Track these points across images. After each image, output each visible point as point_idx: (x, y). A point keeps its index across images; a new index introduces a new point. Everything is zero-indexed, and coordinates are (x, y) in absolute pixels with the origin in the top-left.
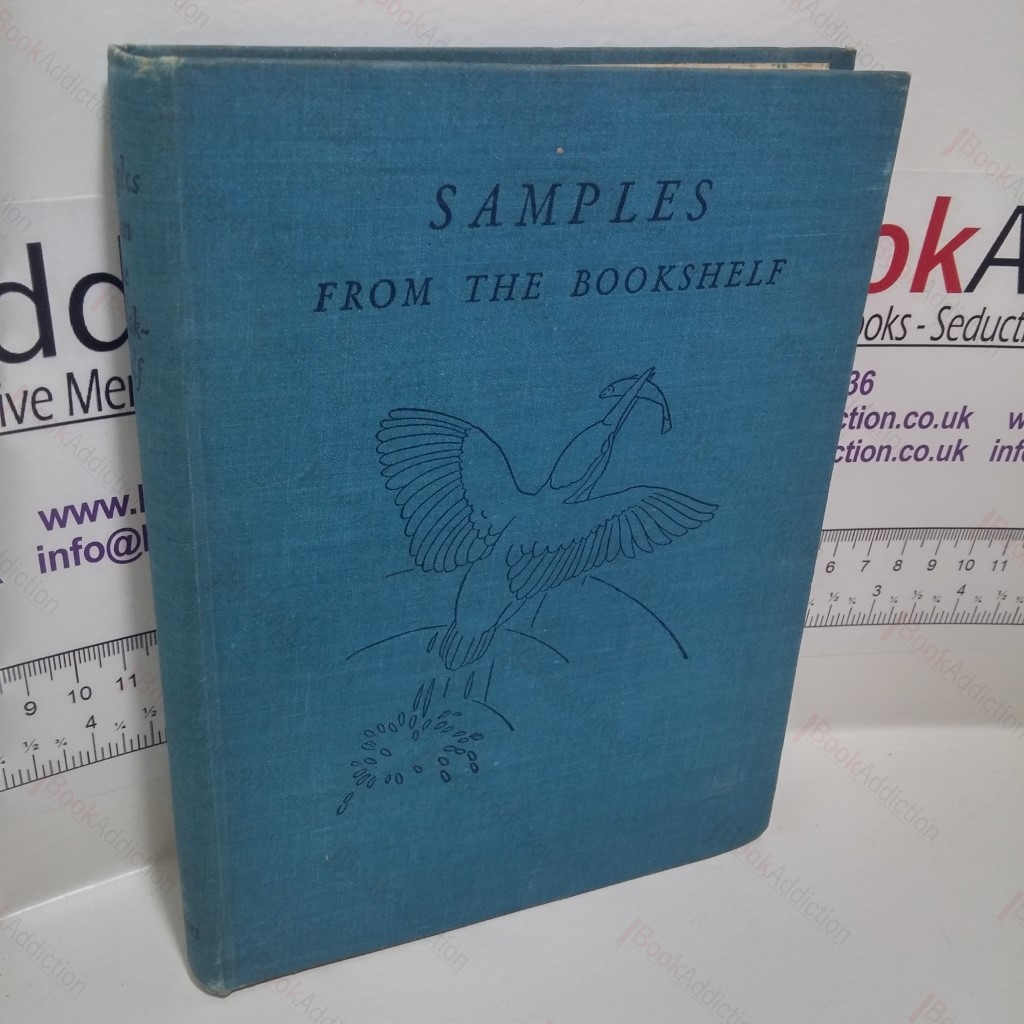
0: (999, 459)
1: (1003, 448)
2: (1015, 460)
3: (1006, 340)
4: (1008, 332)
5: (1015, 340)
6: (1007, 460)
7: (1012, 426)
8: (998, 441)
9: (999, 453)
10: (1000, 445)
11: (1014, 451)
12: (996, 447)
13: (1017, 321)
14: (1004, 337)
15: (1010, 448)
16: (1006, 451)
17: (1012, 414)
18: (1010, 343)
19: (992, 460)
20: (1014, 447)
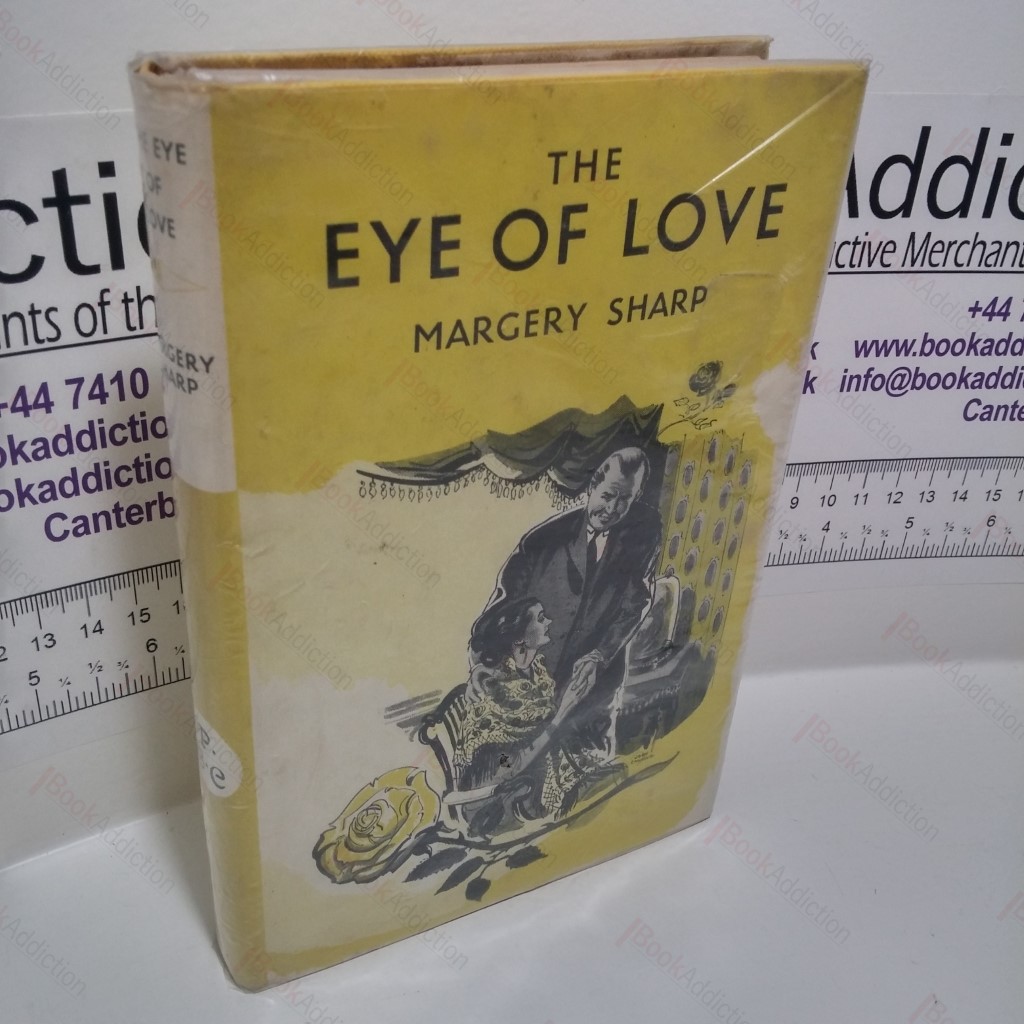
0: (848, 390)
1: (852, 378)
2: (864, 389)
3: (843, 266)
4: (844, 258)
5: (852, 266)
6: (857, 390)
7: (857, 355)
8: (846, 371)
9: (848, 383)
10: (848, 375)
11: (863, 380)
12: (845, 377)
13: (852, 246)
14: (841, 263)
15: (858, 377)
16: (855, 381)
17: (857, 342)
18: (847, 268)
19: (842, 390)
20: (862, 376)
